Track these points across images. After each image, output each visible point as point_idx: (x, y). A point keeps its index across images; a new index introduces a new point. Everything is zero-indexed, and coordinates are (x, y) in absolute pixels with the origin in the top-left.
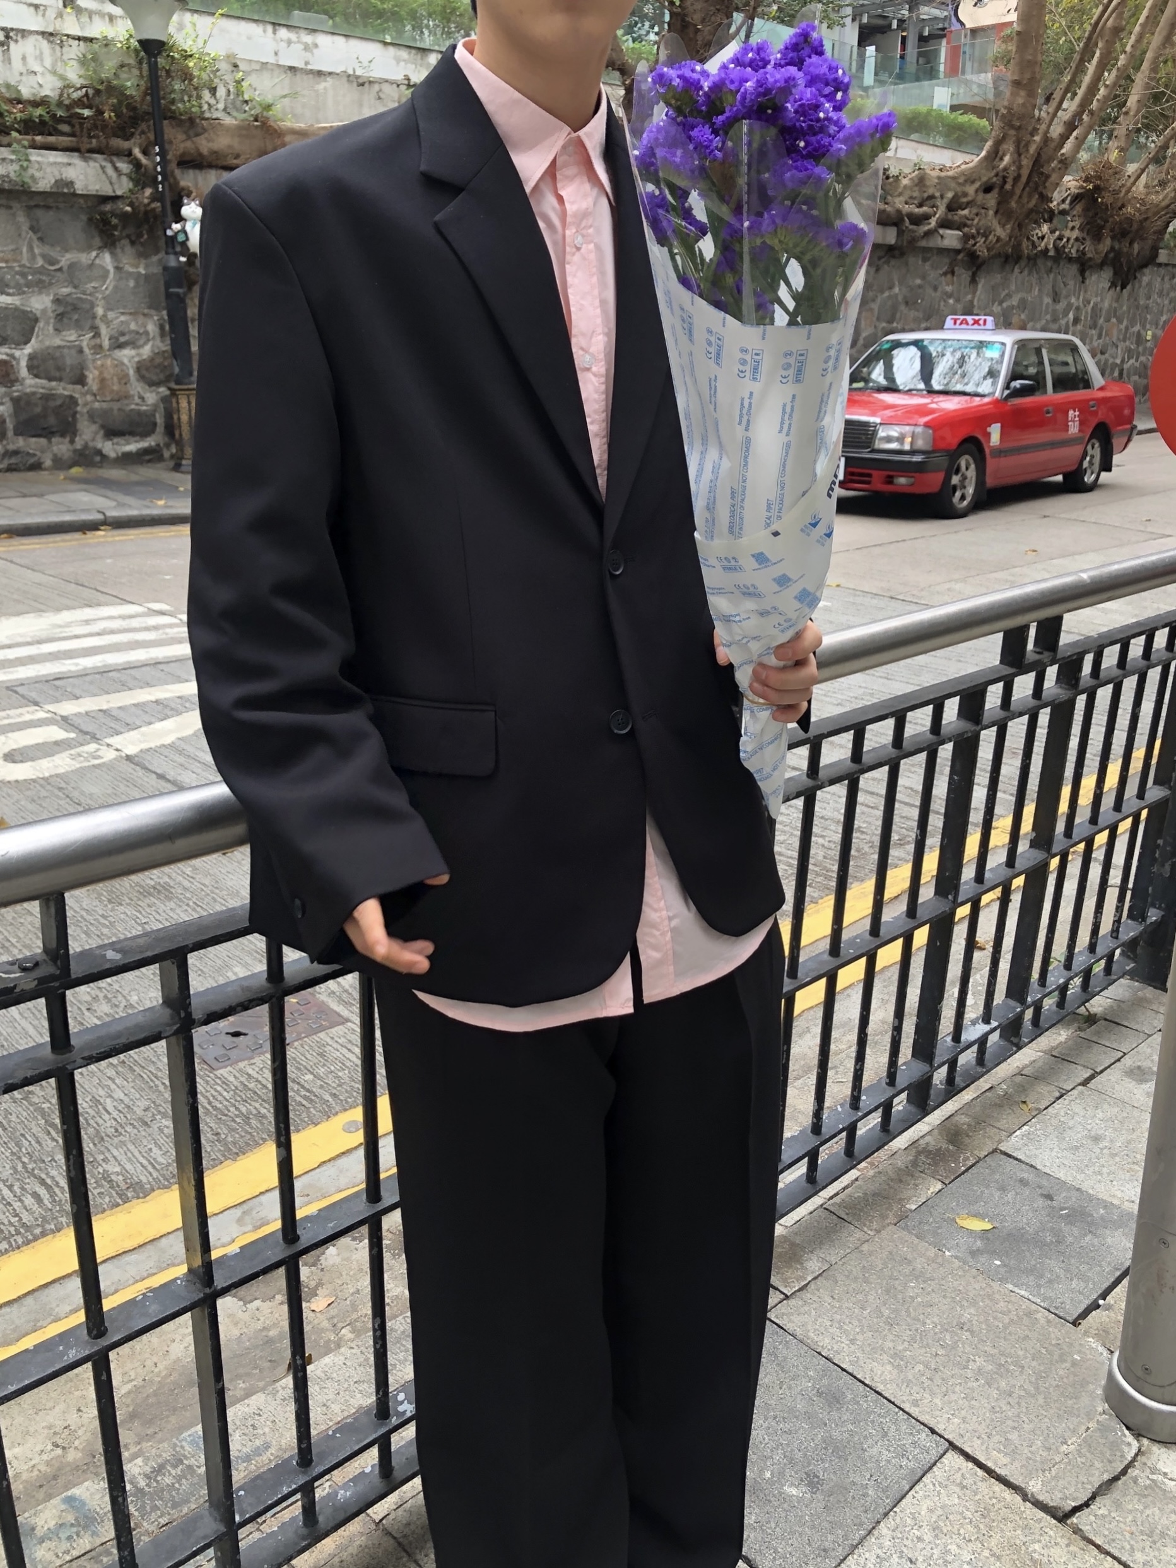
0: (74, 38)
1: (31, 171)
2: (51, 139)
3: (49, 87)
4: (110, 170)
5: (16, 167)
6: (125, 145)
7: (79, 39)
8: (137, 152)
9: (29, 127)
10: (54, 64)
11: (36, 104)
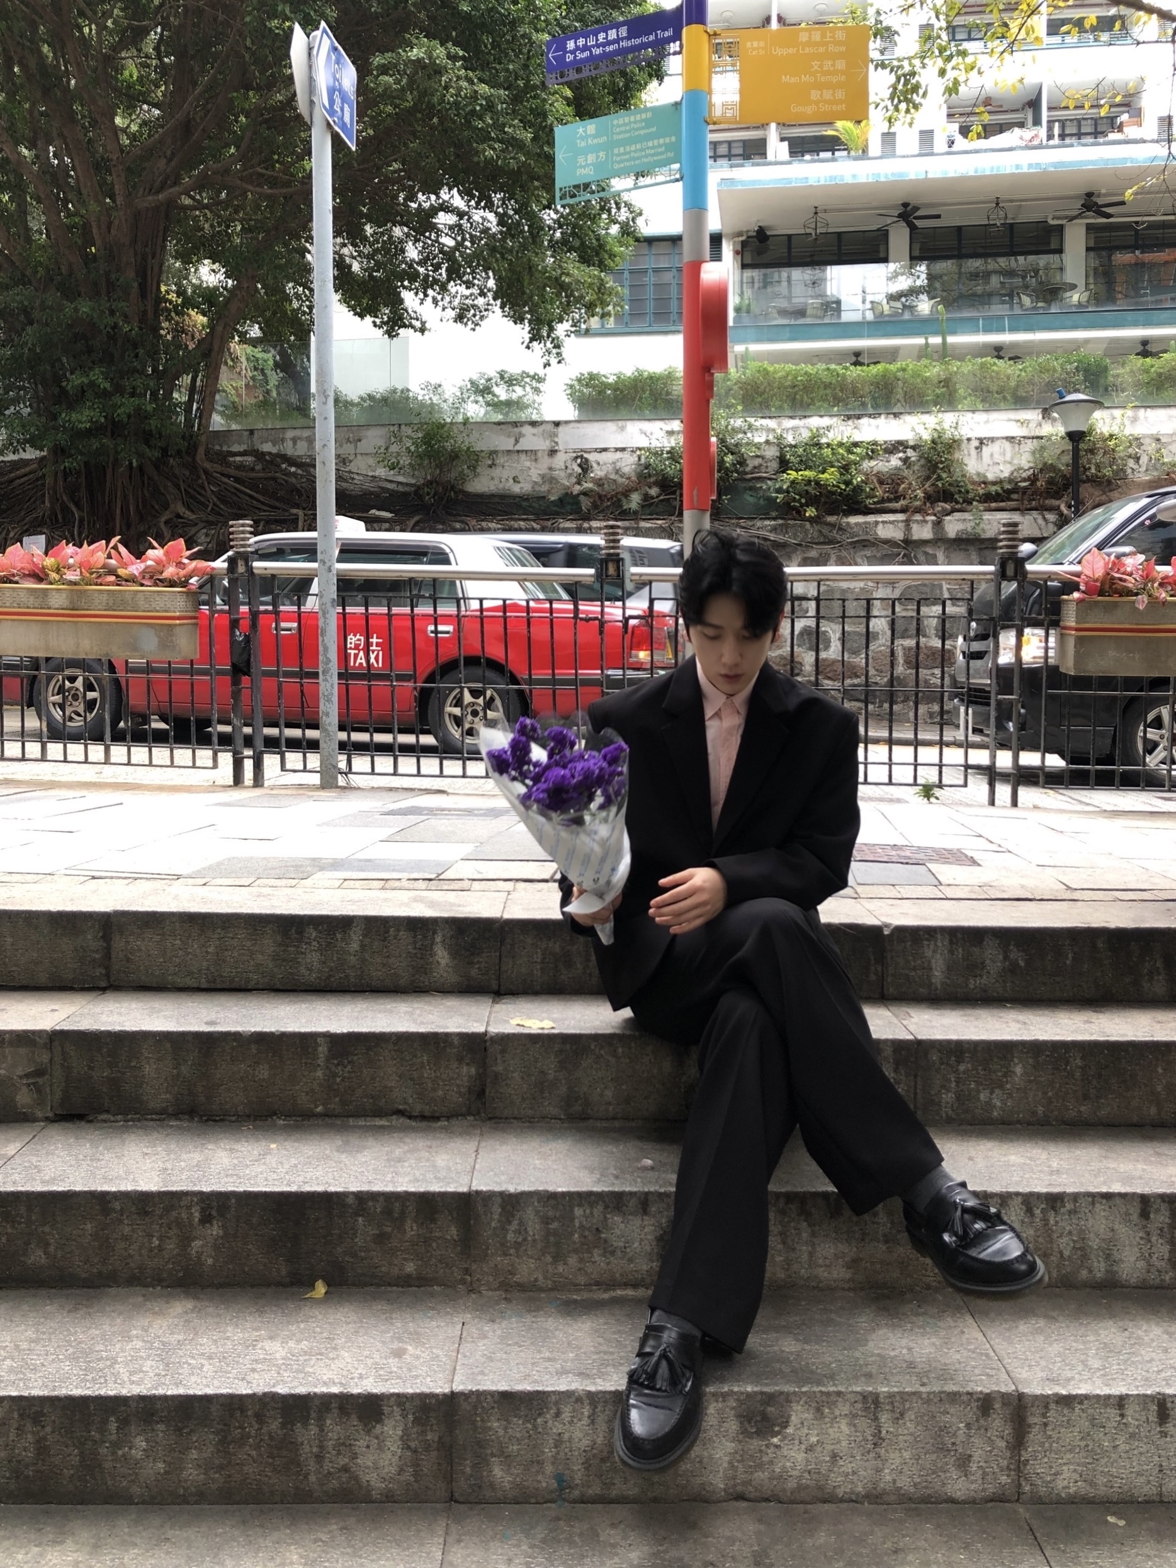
0: (1029, 438)
1: (982, 525)
2: (1002, 504)
3: (1005, 472)
4: (1041, 521)
5: (972, 524)
6: (1055, 502)
7: (1033, 438)
8: (1063, 508)
9: (988, 498)
10: (1012, 458)
11: (994, 483)
